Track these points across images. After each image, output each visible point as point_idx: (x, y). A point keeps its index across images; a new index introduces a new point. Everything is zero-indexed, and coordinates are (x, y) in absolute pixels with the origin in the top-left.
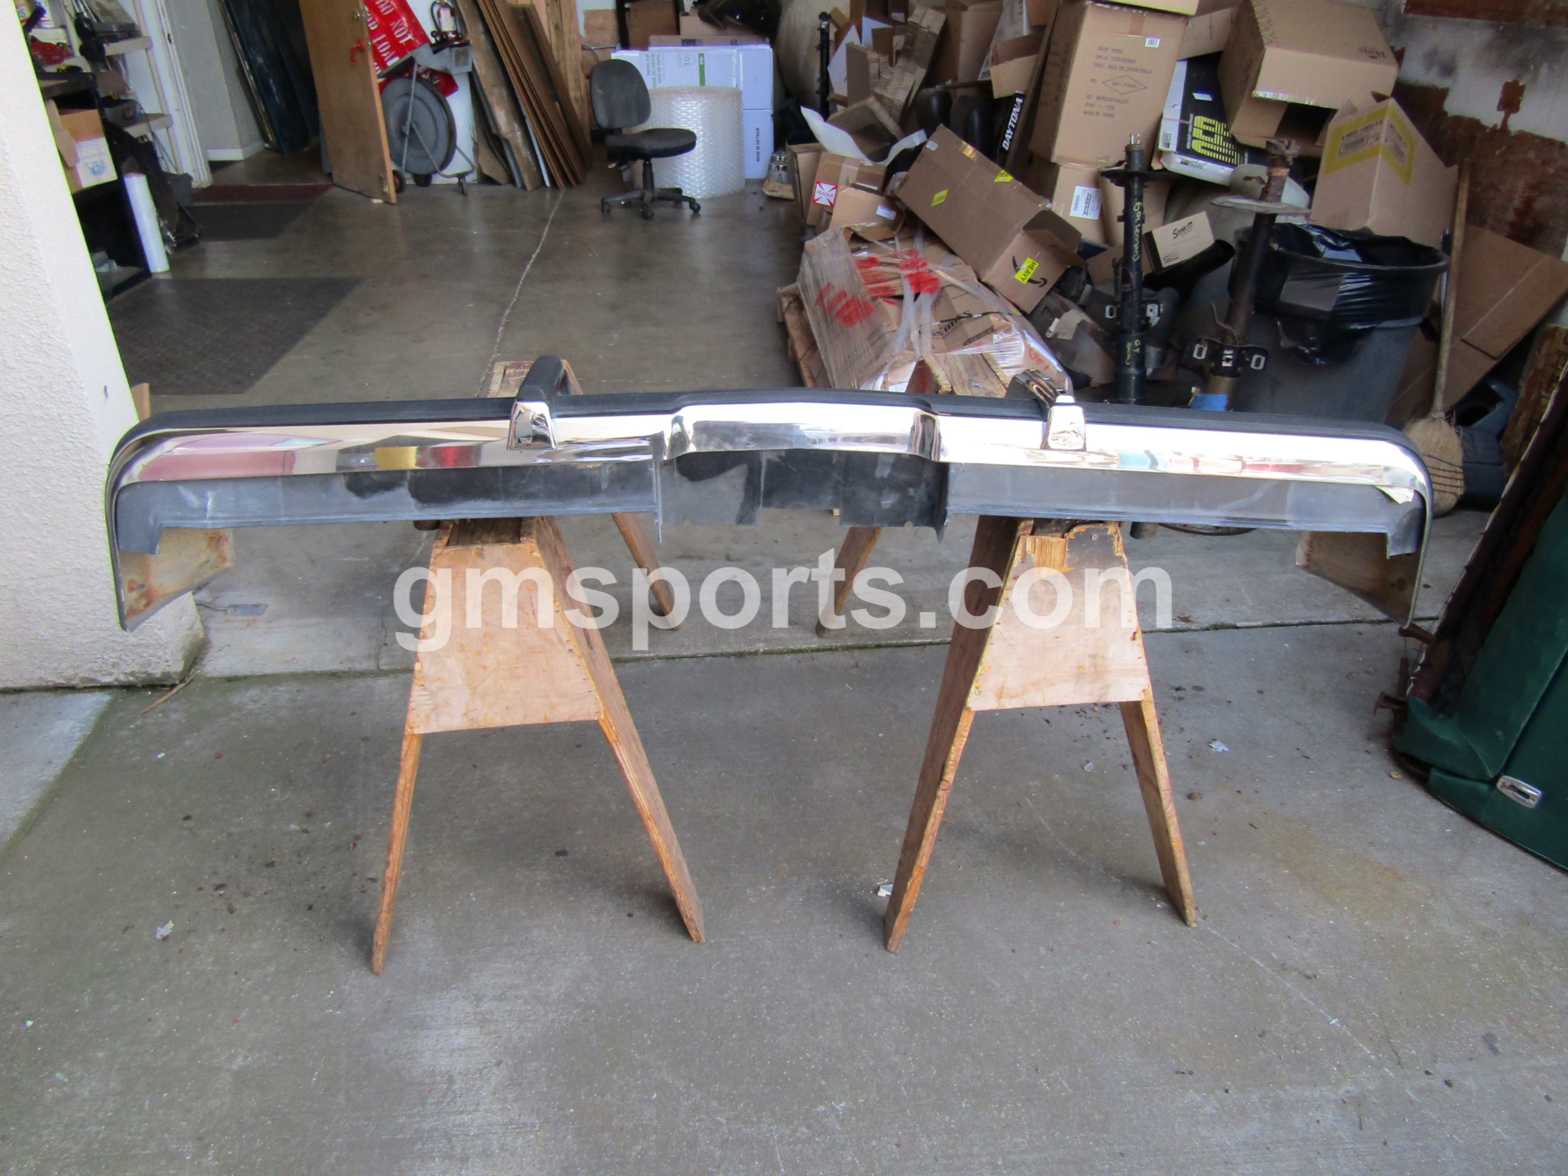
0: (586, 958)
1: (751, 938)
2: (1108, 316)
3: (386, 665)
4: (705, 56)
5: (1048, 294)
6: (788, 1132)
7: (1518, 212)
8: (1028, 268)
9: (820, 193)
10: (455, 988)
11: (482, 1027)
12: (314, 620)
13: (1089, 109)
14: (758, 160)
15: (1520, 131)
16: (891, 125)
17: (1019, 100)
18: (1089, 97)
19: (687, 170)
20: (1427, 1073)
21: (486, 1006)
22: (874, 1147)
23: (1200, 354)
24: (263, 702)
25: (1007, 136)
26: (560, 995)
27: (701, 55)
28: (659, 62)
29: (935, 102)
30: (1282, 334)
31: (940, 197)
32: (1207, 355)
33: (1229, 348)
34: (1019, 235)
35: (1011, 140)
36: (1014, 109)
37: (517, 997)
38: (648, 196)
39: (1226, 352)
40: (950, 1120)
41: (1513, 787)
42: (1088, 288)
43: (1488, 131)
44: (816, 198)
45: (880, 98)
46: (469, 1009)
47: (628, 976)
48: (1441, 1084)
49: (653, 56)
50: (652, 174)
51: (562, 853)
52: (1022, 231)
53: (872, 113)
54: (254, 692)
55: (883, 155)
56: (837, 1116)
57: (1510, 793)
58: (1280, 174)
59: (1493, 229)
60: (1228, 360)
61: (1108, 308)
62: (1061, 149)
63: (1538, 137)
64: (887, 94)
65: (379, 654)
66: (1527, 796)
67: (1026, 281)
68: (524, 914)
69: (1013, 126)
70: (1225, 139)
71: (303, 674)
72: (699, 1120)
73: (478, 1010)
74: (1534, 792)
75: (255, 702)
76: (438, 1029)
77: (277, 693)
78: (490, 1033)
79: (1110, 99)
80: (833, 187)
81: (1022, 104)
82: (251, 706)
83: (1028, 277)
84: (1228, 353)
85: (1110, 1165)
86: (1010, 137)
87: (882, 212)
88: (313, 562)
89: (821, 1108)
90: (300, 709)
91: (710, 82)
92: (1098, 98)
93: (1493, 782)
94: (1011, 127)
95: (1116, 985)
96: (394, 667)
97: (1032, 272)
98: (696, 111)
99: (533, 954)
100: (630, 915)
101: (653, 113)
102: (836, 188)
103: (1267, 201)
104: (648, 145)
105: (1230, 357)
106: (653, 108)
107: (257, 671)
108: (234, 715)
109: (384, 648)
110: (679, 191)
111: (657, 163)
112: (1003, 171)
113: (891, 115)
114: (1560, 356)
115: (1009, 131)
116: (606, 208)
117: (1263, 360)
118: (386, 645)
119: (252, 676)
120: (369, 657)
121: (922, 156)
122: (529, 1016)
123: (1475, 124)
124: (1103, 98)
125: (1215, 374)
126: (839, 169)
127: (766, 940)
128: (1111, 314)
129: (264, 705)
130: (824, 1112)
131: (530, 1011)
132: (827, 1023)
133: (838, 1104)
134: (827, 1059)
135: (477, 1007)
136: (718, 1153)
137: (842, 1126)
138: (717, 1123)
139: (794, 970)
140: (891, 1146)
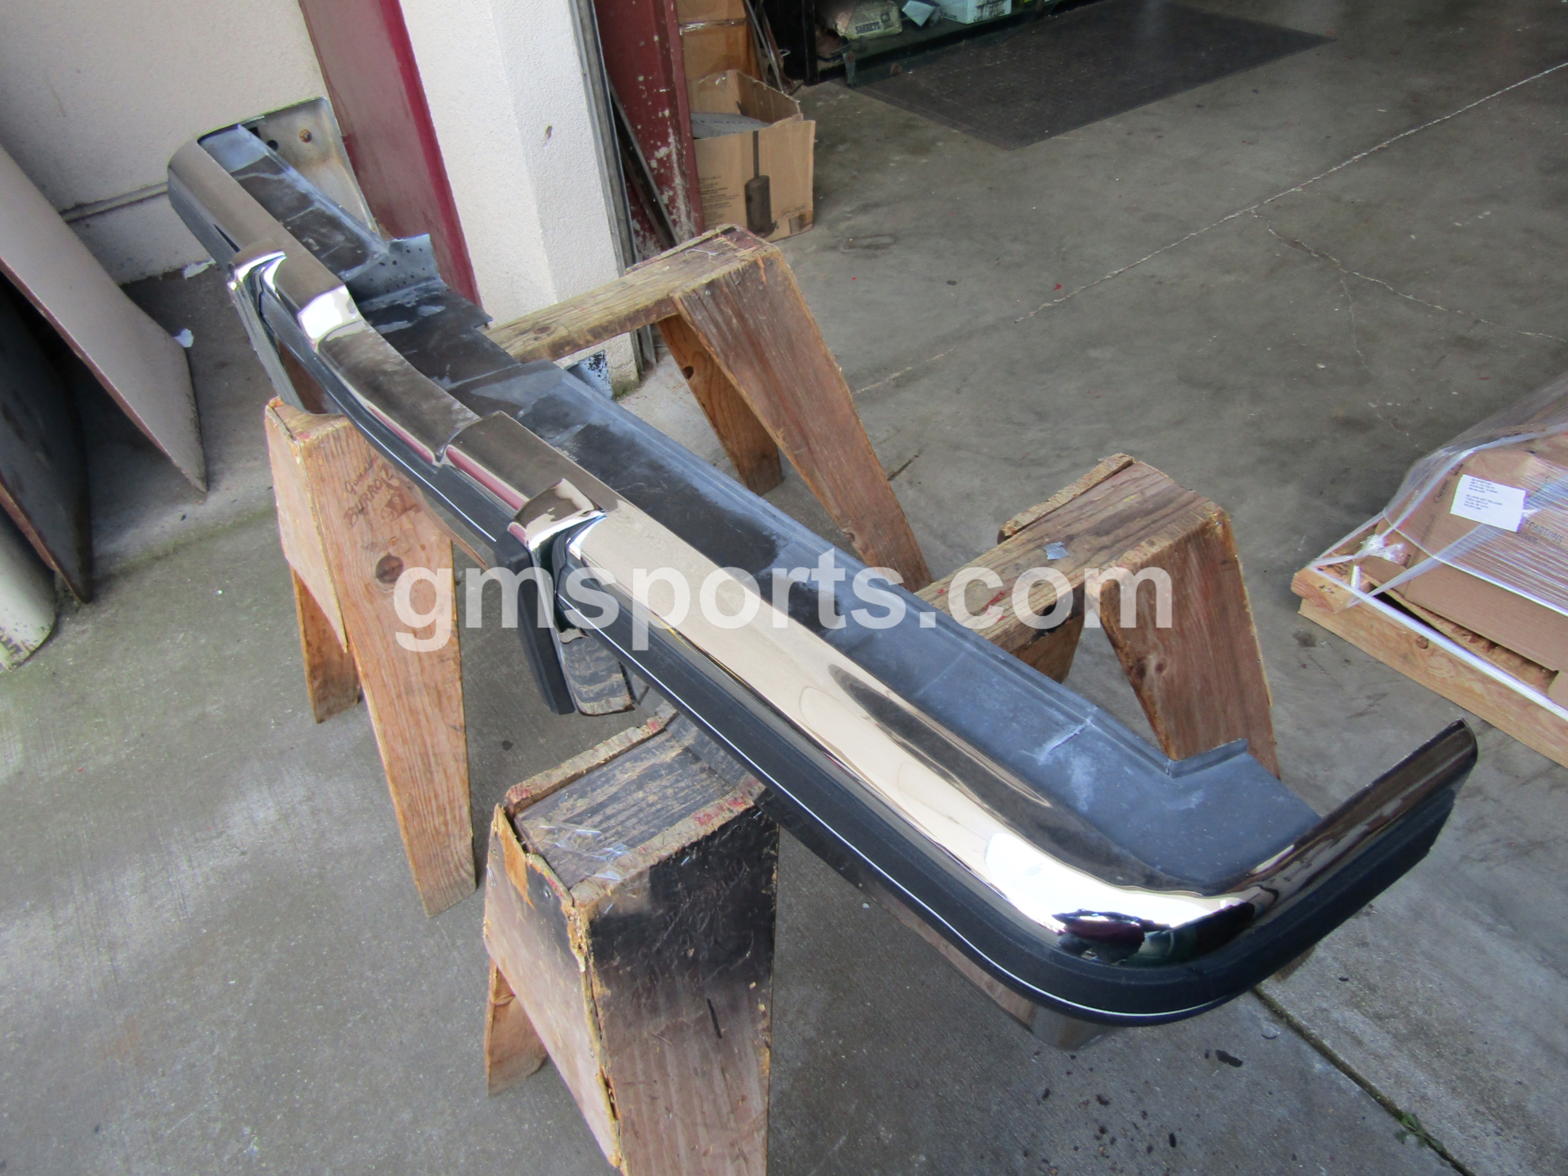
6: (213, 1115)
10: (317, 777)
11: (279, 820)
21: (303, 807)
26: (330, 849)
37: (319, 821)
46: (296, 800)
47: (368, 883)
51: (507, 745)
56: (240, 1150)
72: (213, 1033)
73: (298, 805)
76: (271, 794)
78: (274, 828)
89: (247, 1131)
99: (372, 802)
122: (300, 842)
127: (455, 968)
130: (243, 1135)
131: (306, 839)
132: (360, 1082)
133: (255, 1144)
134: (311, 1106)
135: (300, 803)
136: (179, 1067)
137: (230, 1161)
138: (212, 1048)
139: (422, 1015)
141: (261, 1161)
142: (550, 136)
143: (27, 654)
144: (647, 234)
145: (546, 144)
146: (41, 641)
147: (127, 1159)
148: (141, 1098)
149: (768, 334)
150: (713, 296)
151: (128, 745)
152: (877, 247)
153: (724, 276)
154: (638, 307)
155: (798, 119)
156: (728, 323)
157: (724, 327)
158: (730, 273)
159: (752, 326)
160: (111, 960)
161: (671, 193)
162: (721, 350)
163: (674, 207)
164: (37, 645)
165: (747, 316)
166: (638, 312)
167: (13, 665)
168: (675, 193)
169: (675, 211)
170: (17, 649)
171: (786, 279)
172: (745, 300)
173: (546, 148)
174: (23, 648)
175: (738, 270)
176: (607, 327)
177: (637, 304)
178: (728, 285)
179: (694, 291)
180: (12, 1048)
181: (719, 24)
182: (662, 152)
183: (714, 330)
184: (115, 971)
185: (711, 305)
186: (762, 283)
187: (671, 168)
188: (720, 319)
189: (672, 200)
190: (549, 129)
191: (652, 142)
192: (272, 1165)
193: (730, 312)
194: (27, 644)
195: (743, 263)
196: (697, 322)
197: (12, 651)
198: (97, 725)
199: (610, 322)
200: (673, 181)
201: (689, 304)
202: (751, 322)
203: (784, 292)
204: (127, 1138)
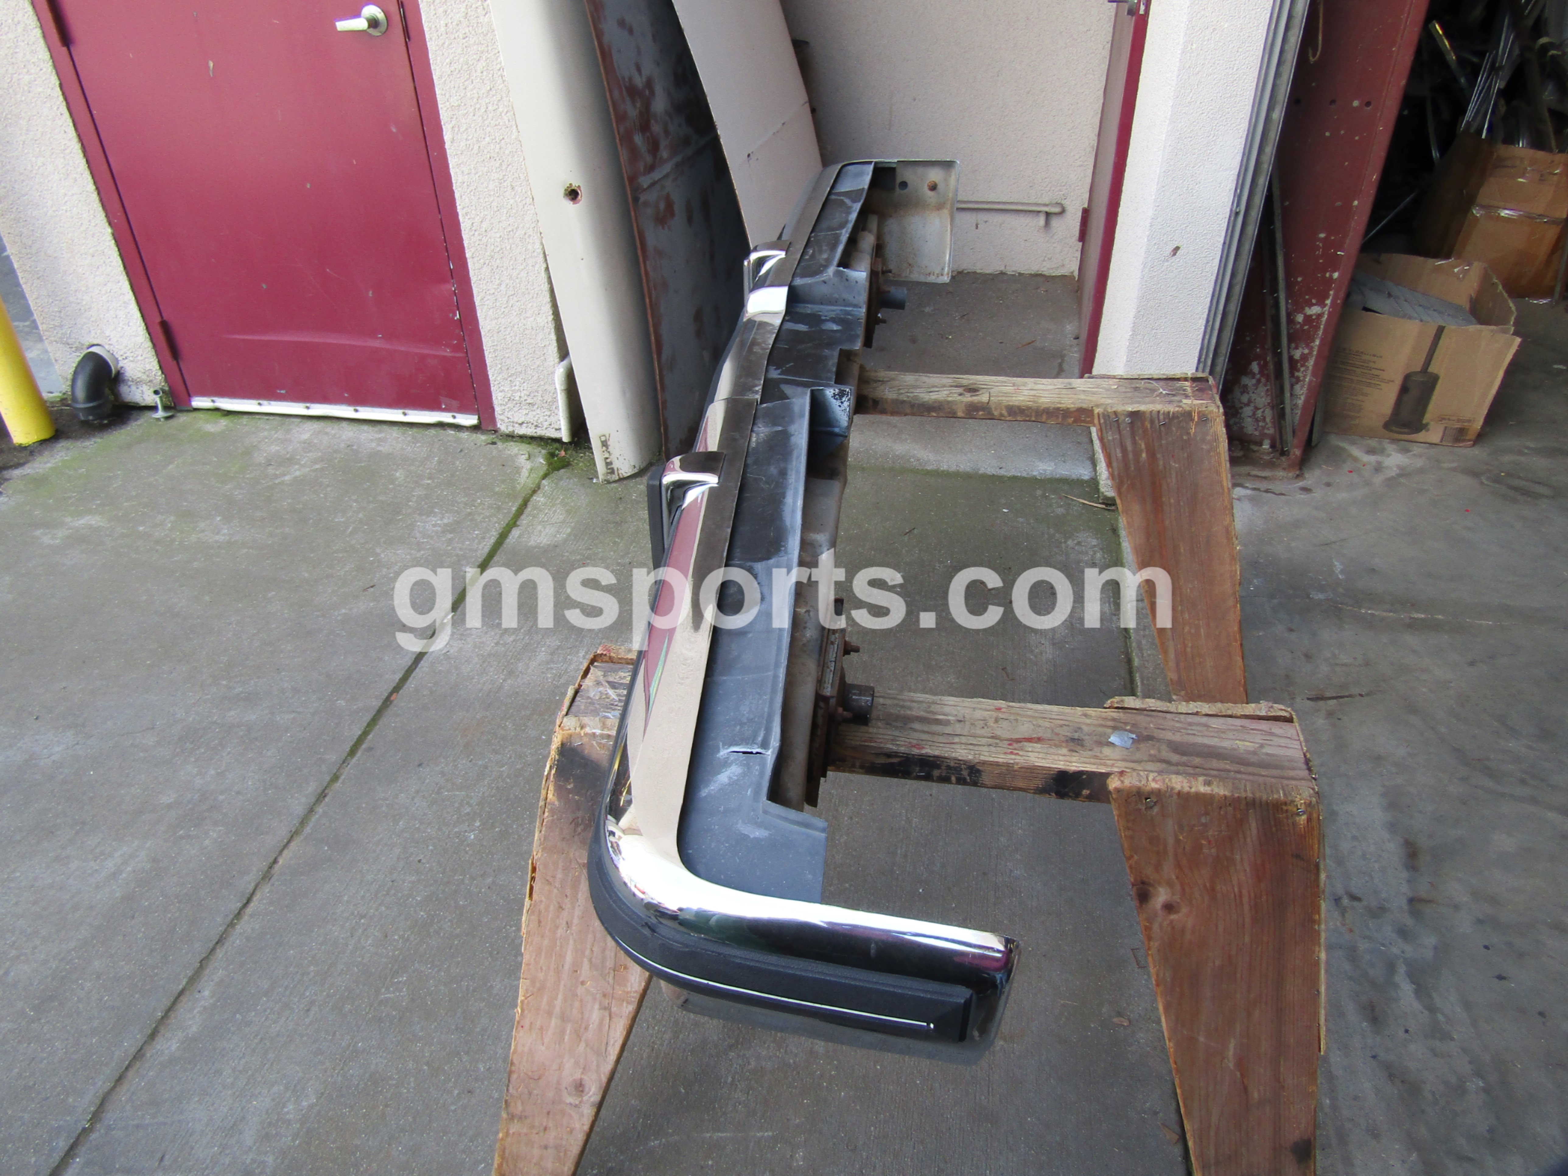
6: (472, 802)
22: (428, 846)
40: (417, 900)
72: (510, 757)
82: (1071, 542)
89: (478, 824)
108: (1058, 535)
129: (1075, 547)
130: (473, 825)
133: (474, 834)
134: (516, 837)
136: (480, 763)
137: (456, 833)
140: (421, 857)
141: (468, 845)
142: (1175, 254)
143: (617, 478)
144: (1263, 380)
145: (1167, 261)
146: (629, 474)
147: (417, 792)
148: (451, 765)
149: (1174, 480)
150: (1132, 424)
151: (618, 564)
152: (1526, 493)
153: (1151, 412)
154: (1059, 406)
155: (1505, 332)
156: (1137, 454)
157: (1131, 456)
158: (1159, 412)
159: (1161, 467)
160: (504, 680)
161: (1306, 351)
162: (1119, 474)
163: (1302, 366)
164: (626, 475)
165: (1159, 456)
166: (1058, 409)
167: (605, 480)
168: (1310, 353)
169: (1302, 369)
170: (612, 472)
171: (1216, 440)
172: (1163, 442)
173: (1166, 264)
174: (616, 472)
175: (1169, 412)
176: (1024, 410)
177: (1061, 403)
178: (1152, 422)
179: (1115, 413)
180: (425, 693)
181: (1529, 217)
182: (1315, 310)
183: (1120, 455)
184: (501, 687)
185: (1126, 432)
186: (1189, 434)
187: (1317, 328)
188: (1130, 448)
189: (1304, 358)
190: (1177, 248)
191: (1307, 297)
192: (471, 852)
193: (1143, 446)
194: (620, 472)
195: (1177, 409)
196: (1105, 440)
197: (609, 471)
198: (615, 543)
199: (1029, 408)
200: (1313, 341)
201: (1105, 422)
202: (1161, 463)
203: (1209, 451)
204: (427, 781)
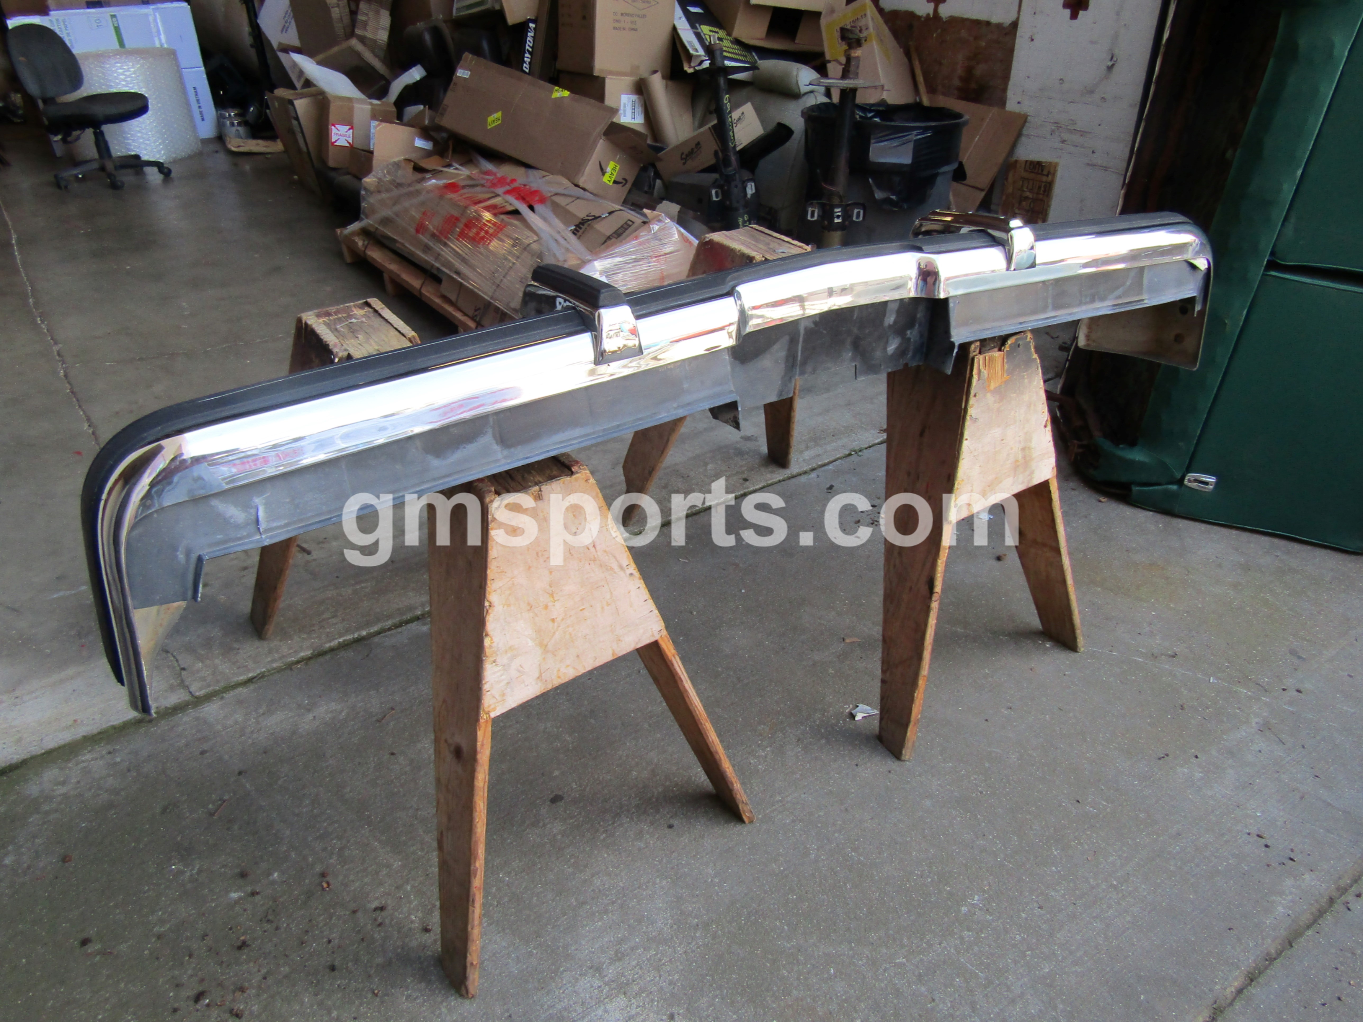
0: (664, 883)
1: (789, 799)
2: (715, 199)
3: (201, 689)
4: (119, 17)
5: (630, 192)
6: (957, 942)
7: (961, 78)
8: (612, 169)
9: (337, 134)
10: (564, 971)
11: (625, 993)
12: (71, 671)
13: (617, 25)
14: (203, 120)
15: (951, 16)
16: (378, 65)
17: (532, 25)
18: (615, 13)
19: (139, 135)
20: (1284, 690)
21: (611, 972)
22: (1026, 919)
23: (812, 216)
24: (74, 780)
25: (526, 59)
26: (672, 927)
27: (113, 16)
28: (66, 27)
29: (427, 37)
30: (874, 188)
31: (494, 119)
32: (819, 216)
33: (838, 206)
34: (601, 141)
35: (530, 63)
36: (529, 34)
37: (633, 949)
38: (110, 166)
39: (836, 210)
40: (1056, 869)
41: (1196, 481)
42: (658, 182)
43: (923, 19)
44: (333, 140)
45: (362, 40)
46: (597, 983)
47: (716, 880)
48: (1297, 693)
49: (57, 20)
50: (106, 143)
51: (556, 799)
52: (603, 137)
53: (358, 54)
54: (51, 774)
55: (382, 93)
56: (981, 909)
57: (1194, 485)
58: (857, 55)
59: (944, 94)
60: (838, 217)
61: (713, 192)
62: (601, 64)
63: (967, 20)
64: (369, 35)
65: (182, 681)
66: (1206, 483)
67: (612, 182)
68: (570, 870)
69: (530, 50)
70: (732, 42)
71: (100, 733)
72: (885, 970)
73: (606, 979)
74: (1212, 479)
75: (63, 783)
76: (583, 1018)
77: (85, 765)
78: (638, 994)
79: (632, 15)
80: (348, 127)
81: (535, 29)
82: (62, 790)
83: (613, 179)
84: (838, 211)
85: (1178, 846)
86: (529, 60)
87: (420, 143)
88: (14, 610)
89: (964, 909)
90: (129, 770)
91: (129, 44)
92: (622, 14)
93: (1180, 482)
94: (528, 50)
95: (1071, 715)
96: (211, 689)
97: (615, 174)
98: (134, 73)
99: (613, 902)
100: (670, 827)
101: (86, 79)
102: (352, 128)
103: (850, 78)
104: (99, 110)
105: (840, 214)
106: (84, 73)
107: (36, 750)
108: (46, 808)
109: (183, 673)
110: (137, 157)
111: (109, 130)
112: (557, 88)
113: (376, 56)
114: (1023, 181)
115: (527, 55)
116: (63, 184)
117: (862, 212)
118: (183, 669)
119: (33, 758)
120: (172, 688)
121: (455, 84)
122: (660, 960)
123: (911, 15)
124: (627, 15)
125: (829, 231)
126: (351, 110)
127: (803, 796)
128: (717, 197)
129: (78, 782)
130: (969, 911)
131: (656, 955)
132: (908, 839)
133: (973, 900)
135: (602, 977)
137: (991, 914)
138: (901, 965)
139: (846, 810)
140: (1037, 911)
147: (1013, 1001)
148: (958, 1013)
192: (985, 883)
204: (996, 1010)
